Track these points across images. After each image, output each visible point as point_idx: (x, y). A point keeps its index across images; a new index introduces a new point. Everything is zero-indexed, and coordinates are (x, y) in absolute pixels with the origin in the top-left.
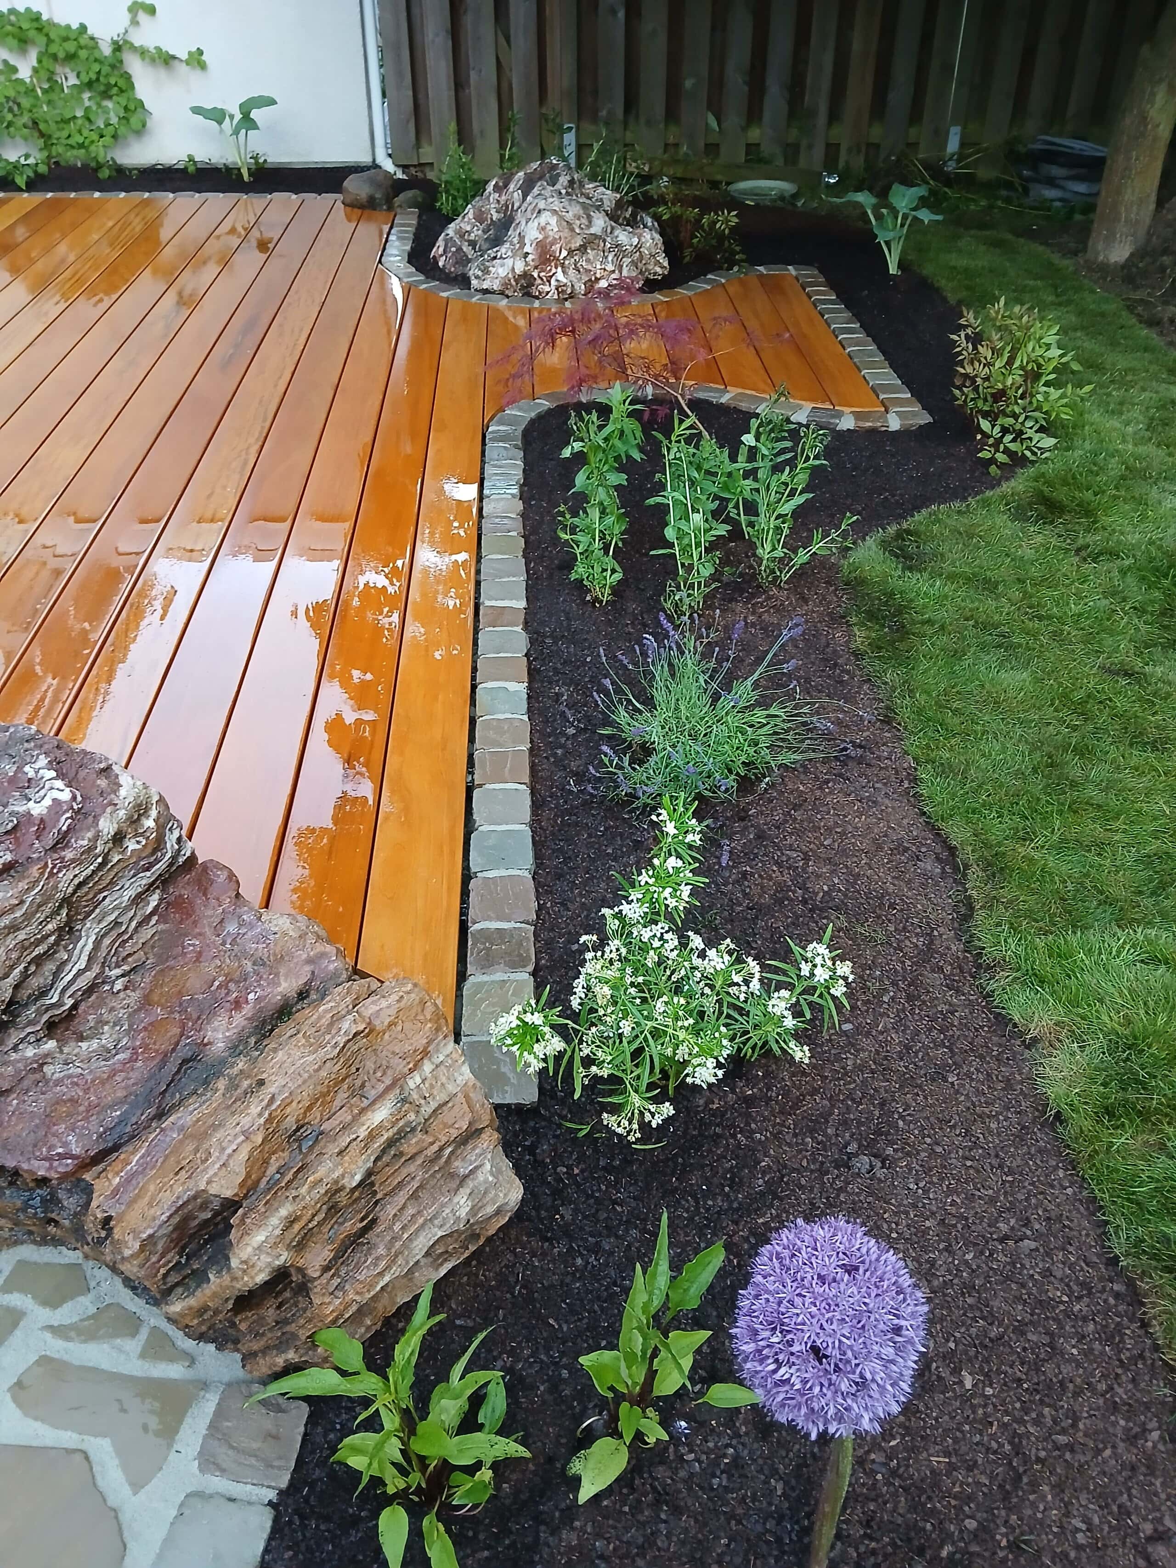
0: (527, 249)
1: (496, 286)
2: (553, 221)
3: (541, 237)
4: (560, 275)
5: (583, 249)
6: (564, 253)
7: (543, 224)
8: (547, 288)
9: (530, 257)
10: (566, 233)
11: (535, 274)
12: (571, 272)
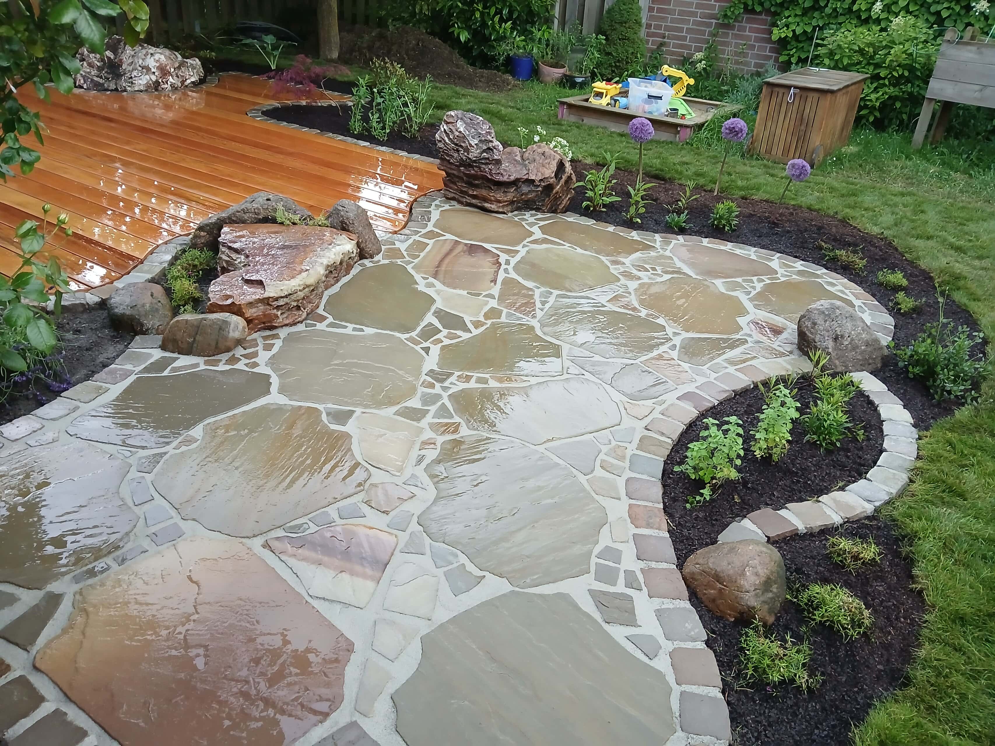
0: (153, 70)
1: (142, 88)
2: (162, 57)
3: (158, 65)
4: (171, 79)
5: (179, 68)
6: (172, 70)
7: (157, 59)
8: (166, 86)
9: (156, 74)
10: (170, 62)
11: (160, 81)
12: (175, 77)
